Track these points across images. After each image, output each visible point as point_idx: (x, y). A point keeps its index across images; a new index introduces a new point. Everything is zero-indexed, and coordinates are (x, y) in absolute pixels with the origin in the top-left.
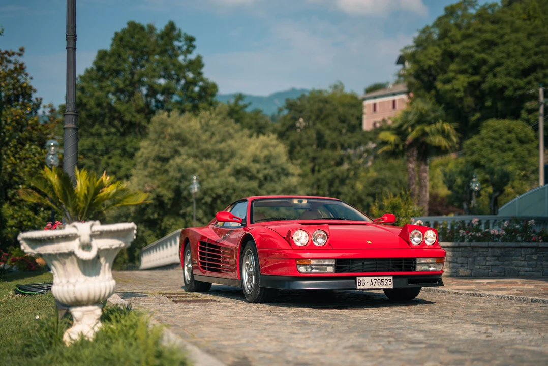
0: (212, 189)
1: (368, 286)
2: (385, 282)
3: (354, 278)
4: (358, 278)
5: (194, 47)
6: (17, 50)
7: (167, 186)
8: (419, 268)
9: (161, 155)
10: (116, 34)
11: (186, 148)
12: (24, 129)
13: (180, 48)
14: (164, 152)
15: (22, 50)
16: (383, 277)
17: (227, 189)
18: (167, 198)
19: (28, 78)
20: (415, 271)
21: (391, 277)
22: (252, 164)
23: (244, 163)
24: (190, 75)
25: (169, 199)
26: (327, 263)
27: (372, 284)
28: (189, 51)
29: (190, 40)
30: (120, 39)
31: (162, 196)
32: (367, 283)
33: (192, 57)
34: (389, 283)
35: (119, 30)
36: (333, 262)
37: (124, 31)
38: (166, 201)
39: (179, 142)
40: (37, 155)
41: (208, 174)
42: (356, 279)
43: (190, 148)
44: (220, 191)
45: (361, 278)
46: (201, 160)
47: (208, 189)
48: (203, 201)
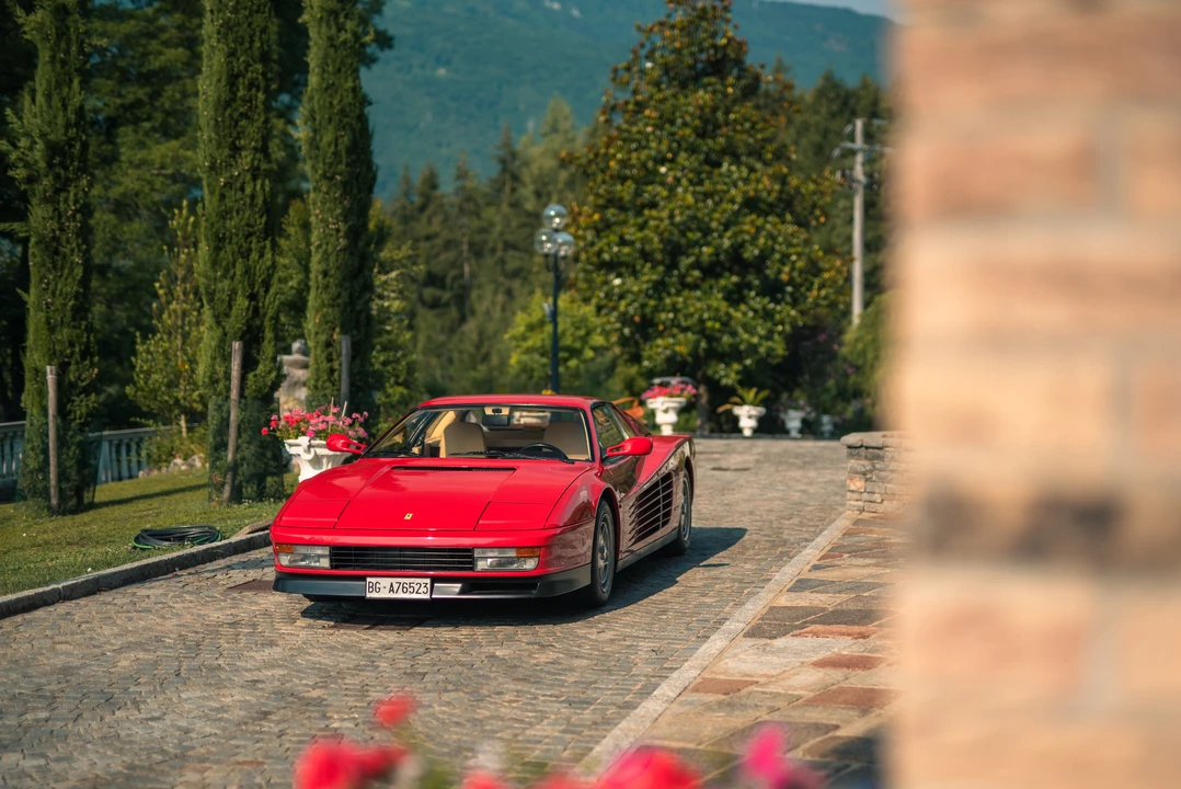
1: (384, 594)
2: (417, 588)
3: (363, 578)
4: (369, 579)
8: (482, 565)
16: (412, 580)
20: (472, 569)
21: (428, 581)
26: (319, 551)
27: (391, 590)
32: (383, 588)
34: (423, 589)
36: (325, 551)
42: (365, 581)
45: (374, 580)
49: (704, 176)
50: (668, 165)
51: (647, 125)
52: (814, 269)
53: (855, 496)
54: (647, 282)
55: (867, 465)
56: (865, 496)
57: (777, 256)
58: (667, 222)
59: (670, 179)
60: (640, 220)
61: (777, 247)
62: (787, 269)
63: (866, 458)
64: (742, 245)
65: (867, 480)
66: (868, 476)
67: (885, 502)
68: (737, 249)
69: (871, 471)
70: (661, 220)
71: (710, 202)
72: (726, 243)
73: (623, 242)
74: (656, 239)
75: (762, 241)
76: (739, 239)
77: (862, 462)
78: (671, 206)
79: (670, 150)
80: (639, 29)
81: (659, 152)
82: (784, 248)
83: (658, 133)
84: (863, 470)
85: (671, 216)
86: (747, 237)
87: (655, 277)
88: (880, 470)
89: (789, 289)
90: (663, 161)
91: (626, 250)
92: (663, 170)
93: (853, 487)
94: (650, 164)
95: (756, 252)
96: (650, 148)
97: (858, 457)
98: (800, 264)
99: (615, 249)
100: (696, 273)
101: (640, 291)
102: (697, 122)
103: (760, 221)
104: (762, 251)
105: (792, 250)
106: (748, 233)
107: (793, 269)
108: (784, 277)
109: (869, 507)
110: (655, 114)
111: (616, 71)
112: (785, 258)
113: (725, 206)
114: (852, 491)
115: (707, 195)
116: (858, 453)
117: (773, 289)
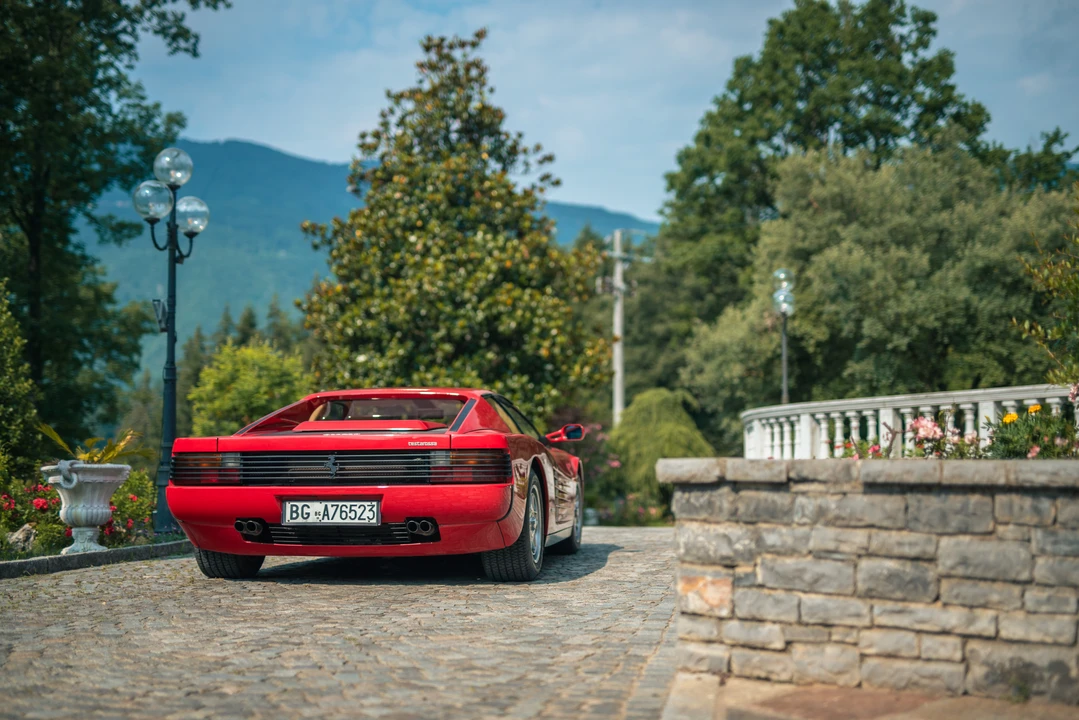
0: (911, 317)
5: (933, 33)
6: (469, 37)
7: (813, 316)
9: (800, 245)
10: (771, 22)
11: (854, 226)
12: (473, 199)
13: (902, 38)
14: (804, 239)
15: (481, 35)
17: (949, 315)
18: (812, 342)
19: (486, 89)
22: (1015, 255)
23: (995, 254)
24: (926, 92)
25: (819, 344)
28: (924, 44)
29: (926, 19)
30: (778, 32)
31: (802, 339)
33: (928, 54)
35: (778, 15)
37: (788, 17)
38: (811, 350)
39: (838, 214)
40: (496, 253)
41: (900, 281)
43: (865, 226)
44: (931, 322)
46: (886, 251)
47: (898, 316)
48: (890, 346)
49: (455, 243)
50: (417, 233)
51: (395, 191)
52: (577, 344)
53: (704, 629)
54: (392, 358)
55: (740, 537)
56: (733, 628)
57: (536, 330)
58: (414, 291)
59: (419, 247)
60: (386, 290)
61: (536, 320)
62: (546, 344)
63: (734, 517)
64: (497, 317)
65: (737, 582)
66: (741, 570)
67: (799, 650)
68: (492, 320)
69: (750, 556)
70: (408, 288)
71: (462, 271)
72: (480, 316)
73: (369, 315)
74: (402, 309)
75: (519, 313)
76: (494, 311)
77: (721, 529)
78: (420, 275)
79: (421, 217)
80: (389, 95)
81: (408, 219)
82: (543, 321)
83: (407, 199)
84: (725, 551)
85: (420, 288)
86: (502, 308)
87: (401, 352)
88: (778, 552)
89: (549, 367)
90: (412, 229)
91: (370, 324)
92: (413, 239)
93: (694, 604)
94: (398, 232)
95: (513, 325)
96: (398, 215)
97: (710, 514)
98: (561, 339)
99: (359, 322)
100: (448, 347)
101: (386, 368)
102: (449, 187)
103: (517, 293)
104: (519, 324)
105: (552, 324)
106: (505, 304)
107: (553, 345)
108: (544, 352)
109: (747, 662)
110: (405, 180)
111: (363, 136)
112: (544, 333)
113: (479, 274)
114: (694, 615)
115: (460, 263)
116: (710, 504)
117: (534, 368)
